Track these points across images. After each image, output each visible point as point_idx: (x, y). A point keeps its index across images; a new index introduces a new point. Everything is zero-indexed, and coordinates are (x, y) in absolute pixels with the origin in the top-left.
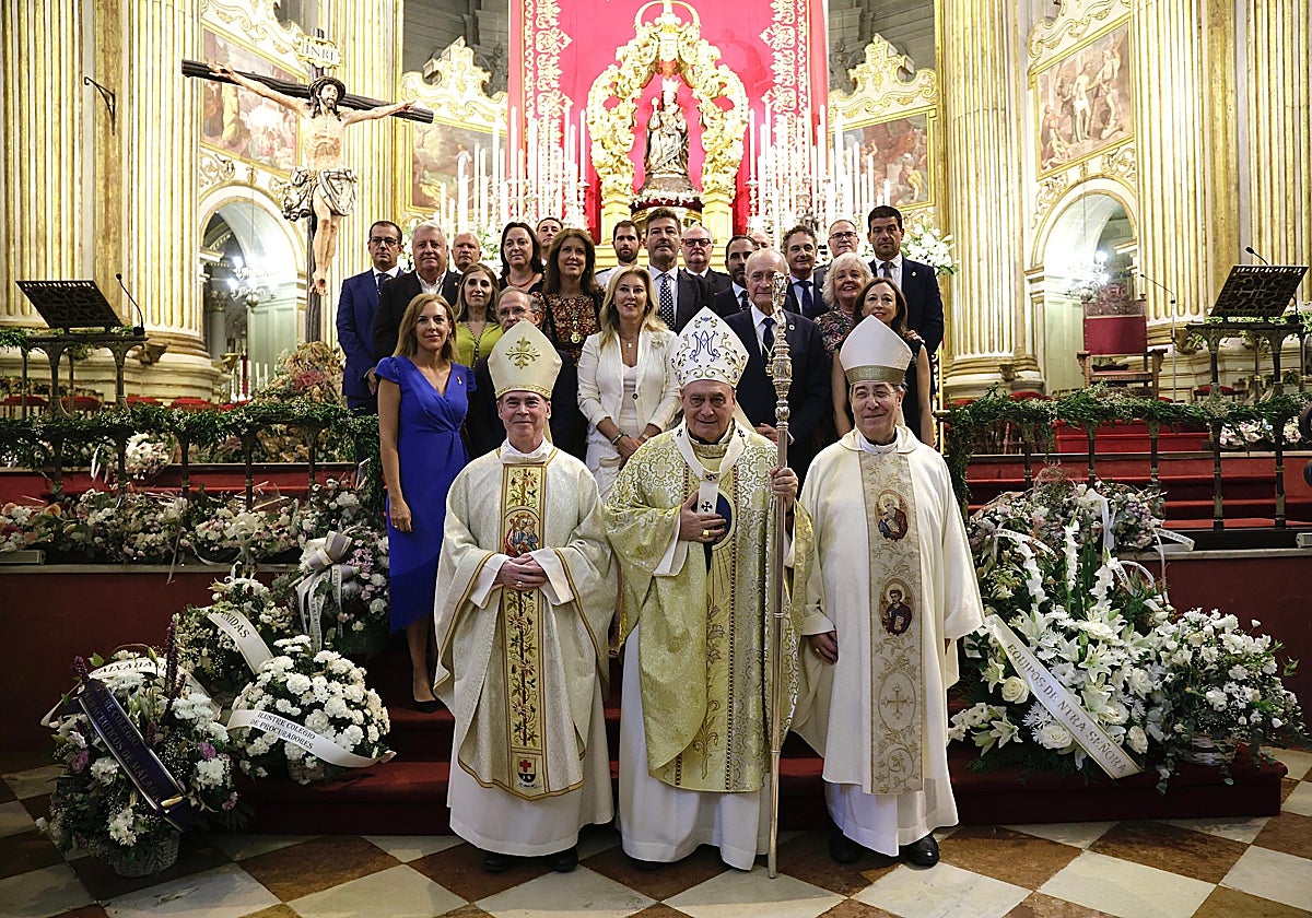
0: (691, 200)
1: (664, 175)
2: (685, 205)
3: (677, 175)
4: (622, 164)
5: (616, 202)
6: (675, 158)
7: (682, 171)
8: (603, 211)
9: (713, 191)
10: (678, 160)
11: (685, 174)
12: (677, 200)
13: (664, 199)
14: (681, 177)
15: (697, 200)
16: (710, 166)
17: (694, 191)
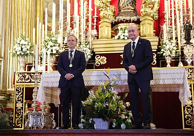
0: (136, 20)
1: (126, 10)
2: (134, 22)
3: (131, 10)
4: (107, 6)
5: (104, 21)
6: (130, 3)
7: (133, 8)
8: (100, 26)
9: (145, 15)
10: (131, 4)
11: (134, 10)
12: (130, 20)
13: (124, 20)
14: (132, 11)
15: (138, 20)
16: (143, 5)
17: (137, 16)
